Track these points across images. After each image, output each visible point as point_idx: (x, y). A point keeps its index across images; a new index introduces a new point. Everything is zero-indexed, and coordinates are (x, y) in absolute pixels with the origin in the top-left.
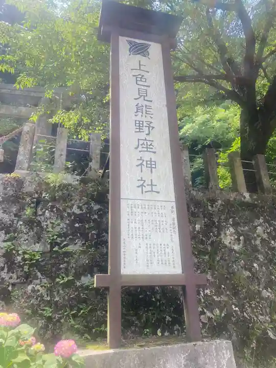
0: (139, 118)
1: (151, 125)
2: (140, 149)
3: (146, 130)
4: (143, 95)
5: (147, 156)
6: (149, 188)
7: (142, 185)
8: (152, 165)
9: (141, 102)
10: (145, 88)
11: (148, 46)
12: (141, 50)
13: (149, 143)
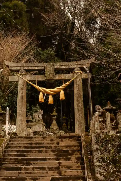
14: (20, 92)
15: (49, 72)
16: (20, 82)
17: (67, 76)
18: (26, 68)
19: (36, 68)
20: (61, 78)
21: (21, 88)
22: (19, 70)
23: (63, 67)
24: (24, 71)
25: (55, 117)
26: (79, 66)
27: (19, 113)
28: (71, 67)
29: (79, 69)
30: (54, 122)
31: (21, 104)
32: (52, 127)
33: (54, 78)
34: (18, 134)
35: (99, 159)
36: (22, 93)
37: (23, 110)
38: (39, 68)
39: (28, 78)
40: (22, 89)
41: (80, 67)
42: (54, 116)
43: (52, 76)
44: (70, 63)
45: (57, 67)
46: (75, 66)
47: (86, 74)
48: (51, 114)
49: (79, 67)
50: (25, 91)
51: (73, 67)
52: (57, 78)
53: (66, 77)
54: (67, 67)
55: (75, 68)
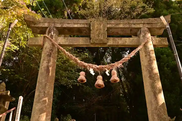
14: (44, 60)
15: (98, 32)
16: (47, 45)
18: (59, 26)
19: (76, 26)
20: (118, 42)
21: (48, 53)
22: (47, 28)
23: (121, 26)
24: (55, 29)
27: (39, 96)
28: (133, 26)
33: (106, 43)
36: (49, 63)
37: (46, 92)
38: (80, 26)
39: (62, 40)
40: (49, 55)
41: (149, 27)
43: (102, 38)
45: (110, 25)
46: (141, 26)
47: (159, 38)
49: (147, 27)
51: (138, 26)
52: (111, 42)
53: (126, 42)
54: (127, 26)
55: (140, 28)
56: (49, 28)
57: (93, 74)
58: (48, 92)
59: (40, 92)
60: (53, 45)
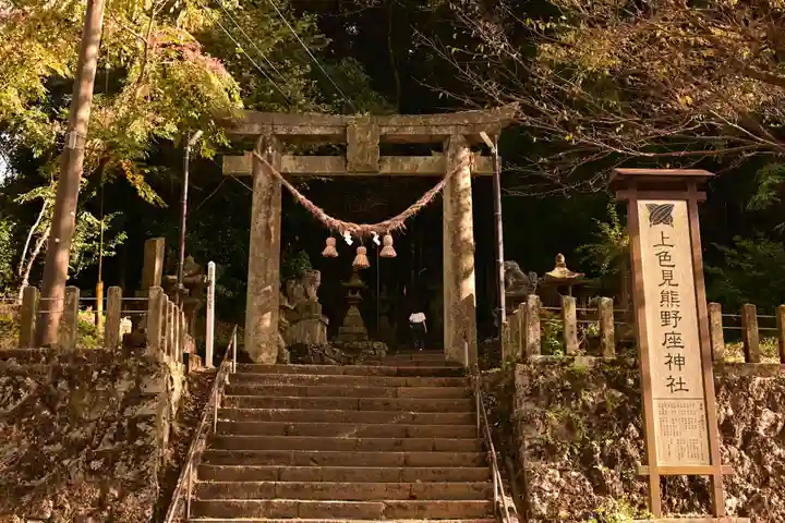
0: (665, 309)
1: (679, 315)
2: (668, 344)
3: (673, 321)
4: (667, 278)
5: (675, 352)
6: (678, 386)
7: (671, 384)
8: (680, 361)
9: (666, 288)
10: (670, 269)
11: (670, 208)
12: (662, 216)
13: (677, 337)
15: (361, 148)
16: (261, 179)
17: (420, 164)
18: (282, 131)
19: (317, 132)
20: (402, 167)
21: (264, 197)
22: (259, 136)
23: (410, 131)
24: (275, 140)
25: (358, 295)
26: (463, 130)
27: (255, 282)
28: (435, 131)
29: (460, 138)
30: (354, 312)
31: (262, 255)
32: (346, 329)
33: (377, 169)
34: (251, 356)
35: (538, 448)
36: (268, 217)
37: (268, 275)
38: (326, 133)
39: (289, 163)
40: (268, 202)
41: (466, 133)
42: (354, 289)
43: (369, 162)
44: (432, 119)
45: (388, 129)
46: (450, 131)
47: (485, 158)
48: (344, 284)
50: (276, 210)
51: (445, 132)
52: (388, 167)
53: (417, 166)
54: (422, 131)
55: (449, 136)
56: (262, 137)
57: (350, 242)
58: (272, 275)
59: (258, 276)
60: (274, 178)
